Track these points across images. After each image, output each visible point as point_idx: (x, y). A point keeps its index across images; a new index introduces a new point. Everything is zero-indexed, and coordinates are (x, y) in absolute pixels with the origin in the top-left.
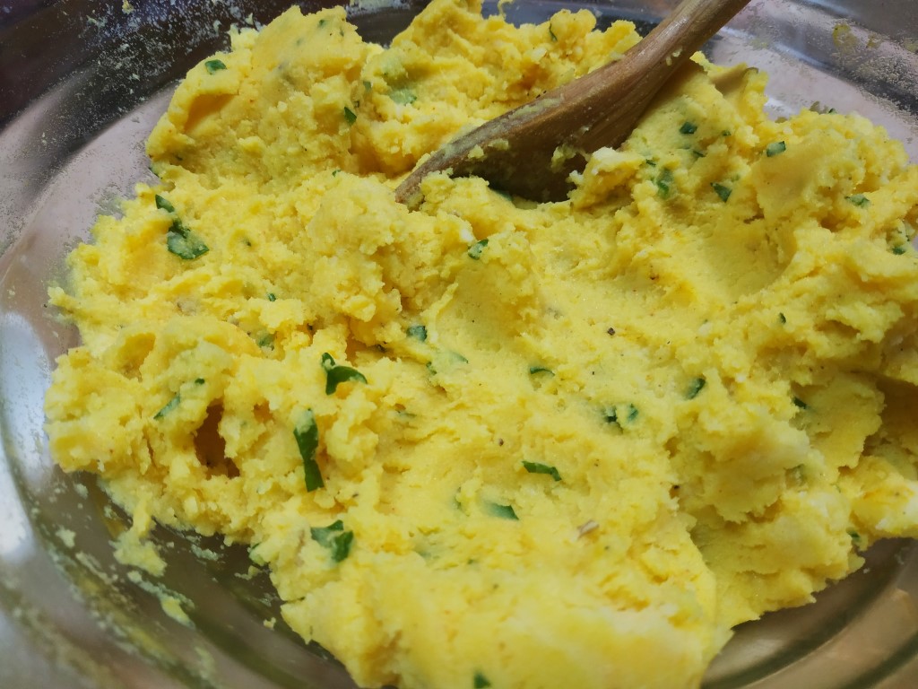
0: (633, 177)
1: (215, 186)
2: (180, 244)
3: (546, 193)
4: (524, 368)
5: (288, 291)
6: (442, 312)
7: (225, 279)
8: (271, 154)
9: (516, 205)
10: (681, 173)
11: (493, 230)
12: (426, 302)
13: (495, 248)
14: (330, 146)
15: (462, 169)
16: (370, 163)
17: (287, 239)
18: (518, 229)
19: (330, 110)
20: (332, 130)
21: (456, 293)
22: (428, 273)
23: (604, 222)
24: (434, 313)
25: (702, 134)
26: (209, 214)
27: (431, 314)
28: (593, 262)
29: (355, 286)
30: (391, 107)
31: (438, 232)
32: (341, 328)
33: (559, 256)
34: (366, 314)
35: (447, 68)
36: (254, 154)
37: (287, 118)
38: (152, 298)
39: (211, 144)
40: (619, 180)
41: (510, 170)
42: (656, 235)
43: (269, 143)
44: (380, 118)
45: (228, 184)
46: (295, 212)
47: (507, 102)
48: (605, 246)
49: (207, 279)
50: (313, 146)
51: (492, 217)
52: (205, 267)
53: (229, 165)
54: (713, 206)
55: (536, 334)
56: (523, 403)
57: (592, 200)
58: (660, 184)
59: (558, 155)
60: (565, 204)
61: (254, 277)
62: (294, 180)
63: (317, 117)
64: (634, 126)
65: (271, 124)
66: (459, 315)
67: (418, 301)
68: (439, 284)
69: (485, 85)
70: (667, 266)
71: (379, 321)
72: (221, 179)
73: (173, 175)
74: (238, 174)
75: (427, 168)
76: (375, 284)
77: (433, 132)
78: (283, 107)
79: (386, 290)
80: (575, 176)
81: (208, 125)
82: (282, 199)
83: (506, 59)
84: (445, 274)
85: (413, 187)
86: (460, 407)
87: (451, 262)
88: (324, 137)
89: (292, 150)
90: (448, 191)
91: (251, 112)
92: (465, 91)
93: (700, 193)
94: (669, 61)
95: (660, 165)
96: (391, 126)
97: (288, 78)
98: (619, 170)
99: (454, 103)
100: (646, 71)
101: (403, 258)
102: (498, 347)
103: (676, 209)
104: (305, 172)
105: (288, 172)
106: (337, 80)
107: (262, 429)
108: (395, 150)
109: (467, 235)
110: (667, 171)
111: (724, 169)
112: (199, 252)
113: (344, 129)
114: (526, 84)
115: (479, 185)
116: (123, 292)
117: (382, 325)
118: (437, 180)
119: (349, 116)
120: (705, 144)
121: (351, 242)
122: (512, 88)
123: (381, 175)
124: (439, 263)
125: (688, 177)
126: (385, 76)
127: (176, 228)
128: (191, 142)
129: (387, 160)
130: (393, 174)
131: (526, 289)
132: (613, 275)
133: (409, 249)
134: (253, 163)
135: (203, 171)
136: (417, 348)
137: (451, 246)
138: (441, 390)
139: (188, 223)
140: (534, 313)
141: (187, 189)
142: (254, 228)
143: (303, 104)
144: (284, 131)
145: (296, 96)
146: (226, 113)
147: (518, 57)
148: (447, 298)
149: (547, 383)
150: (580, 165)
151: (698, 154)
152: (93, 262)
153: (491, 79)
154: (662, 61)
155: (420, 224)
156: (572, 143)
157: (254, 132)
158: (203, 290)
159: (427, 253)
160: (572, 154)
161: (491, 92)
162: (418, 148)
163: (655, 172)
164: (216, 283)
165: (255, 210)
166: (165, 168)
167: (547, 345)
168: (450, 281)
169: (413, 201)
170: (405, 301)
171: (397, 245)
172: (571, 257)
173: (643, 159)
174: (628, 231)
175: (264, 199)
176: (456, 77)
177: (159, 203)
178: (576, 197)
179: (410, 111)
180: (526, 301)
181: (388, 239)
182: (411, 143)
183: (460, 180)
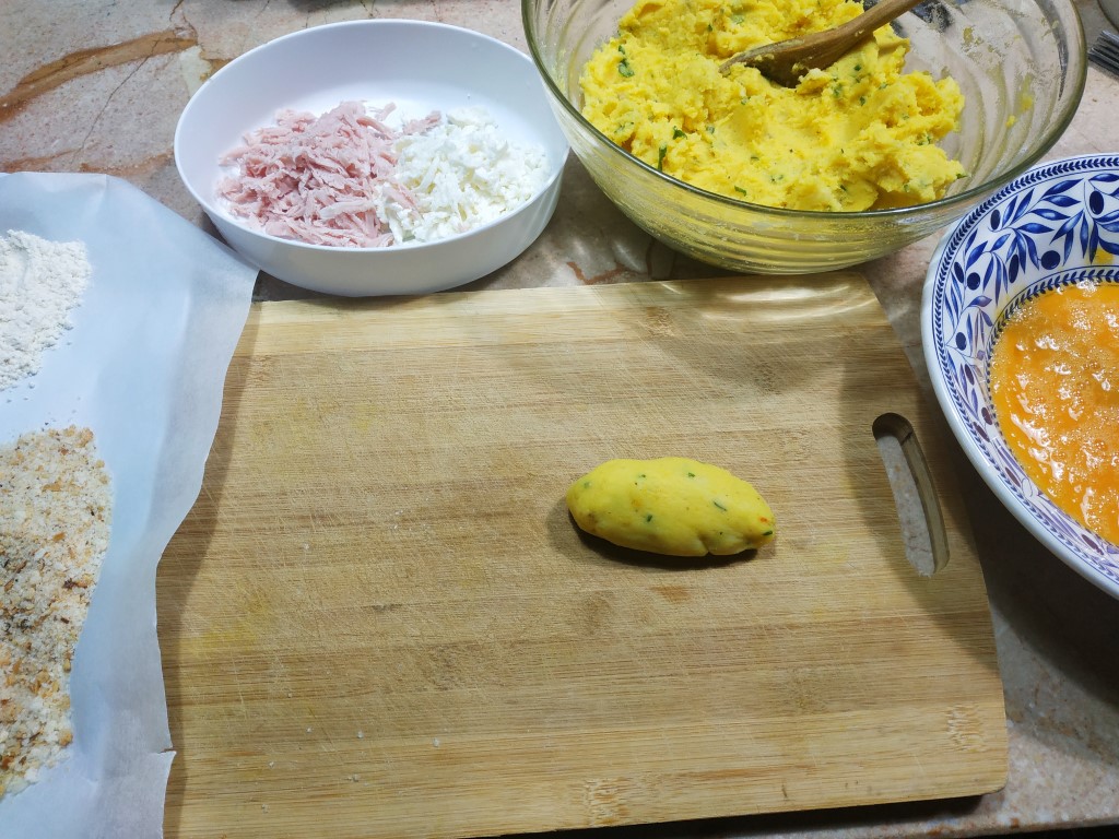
0: (825, 85)
1: (643, 46)
2: (623, 69)
3: (788, 83)
4: (750, 155)
5: (663, 100)
6: (722, 124)
7: (640, 89)
8: (672, 38)
9: (772, 85)
10: (846, 88)
11: (755, 93)
12: (718, 118)
13: (752, 101)
14: (698, 40)
15: (751, 63)
16: (713, 50)
17: (668, 78)
18: (767, 97)
19: (703, 24)
20: (700, 33)
21: (732, 118)
22: (723, 106)
23: (807, 103)
24: (719, 124)
25: (861, 72)
26: (638, 59)
27: (718, 123)
28: (795, 119)
29: (692, 103)
30: (731, 24)
31: (732, 89)
32: (682, 119)
33: (782, 113)
34: (693, 116)
35: (764, 8)
36: (664, 36)
37: (684, 24)
38: (611, 90)
39: (646, 26)
40: (818, 85)
41: (773, 69)
42: (826, 114)
43: (672, 32)
44: (723, 29)
45: (649, 47)
46: (675, 66)
47: (787, 33)
48: (804, 113)
49: (632, 87)
50: (691, 39)
51: (756, 88)
52: (631, 82)
53: (652, 38)
54: (857, 107)
55: (759, 143)
56: (742, 164)
57: (805, 91)
58: (835, 92)
59: (795, 67)
60: (793, 90)
61: (650, 91)
62: (678, 52)
63: (696, 26)
64: (836, 61)
65: (675, 24)
66: (730, 127)
67: (715, 117)
68: (725, 112)
69: (779, 21)
70: (824, 129)
71: (697, 120)
72: (647, 44)
73: (627, 36)
74: (655, 43)
75: (736, 60)
76: (701, 104)
77: (745, 42)
78: (683, 18)
79: (704, 107)
80: (801, 78)
81: (649, 17)
82: (671, 60)
83: (792, 11)
84: (729, 108)
85: (727, 67)
86: (718, 162)
87: (733, 104)
88: (697, 36)
89: (682, 39)
90: (742, 73)
91: (668, 16)
92: (769, 21)
93: (853, 99)
94: (856, 35)
95: (839, 81)
96: (727, 35)
97: (689, 5)
98: (818, 80)
99: (761, 26)
100: (845, 37)
101: (714, 97)
102: (741, 145)
103: (840, 104)
104: (684, 50)
105: (677, 48)
106: (709, 12)
107: (647, 147)
108: (725, 47)
109: (743, 93)
110: (840, 86)
111: (866, 91)
112: (630, 75)
113: (706, 34)
114: (799, 25)
115: (756, 72)
116: (601, 85)
117: (698, 122)
118: (739, 66)
119: (710, 29)
120: (862, 77)
121: (696, 85)
122: (791, 26)
123: (716, 57)
124: (728, 103)
125: (849, 91)
126: (732, 7)
127: (624, 62)
128: (639, 23)
129: (720, 50)
130: (722, 57)
131: (759, 121)
132: (802, 128)
133: (717, 93)
134: (663, 40)
135: (639, 37)
136: (709, 136)
137: (735, 97)
138: (713, 154)
139: (629, 61)
140: (760, 133)
141: (632, 44)
142: (656, 69)
143: (692, 19)
144: (680, 29)
145: (690, 15)
146: (657, 14)
147: (799, 11)
148: (727, 118)
149: (756, 163)
150: (804, 73)
151: (858, 81)
152: (593, 69)
153: (783, 19)
154: (853, 34)
155: (726, 84)
156: (803, 63)
157: (667, 25)
158: (630, 92)
159: (724, 98)
160: (802, 68)
161: (780, 25)
162: (736, 48)
163: (834, 84)
164: (636, 90)
165: (659, 62)
166: (625, 33)
167: (761, 148)
168: (731, 111)
169: (726, 73)
170: (709, 115)
171: (713, 91)
172: (787, 115)
173: (832, 77)
174: (814, 109)
175: (663, 57)
176: (766, 13)
177: (620, 49)
178: (799, 88)
179: (738, 27)
180: (758, 127)
181: (710, 87)
182: (733, 45)
183: (748, 68)
